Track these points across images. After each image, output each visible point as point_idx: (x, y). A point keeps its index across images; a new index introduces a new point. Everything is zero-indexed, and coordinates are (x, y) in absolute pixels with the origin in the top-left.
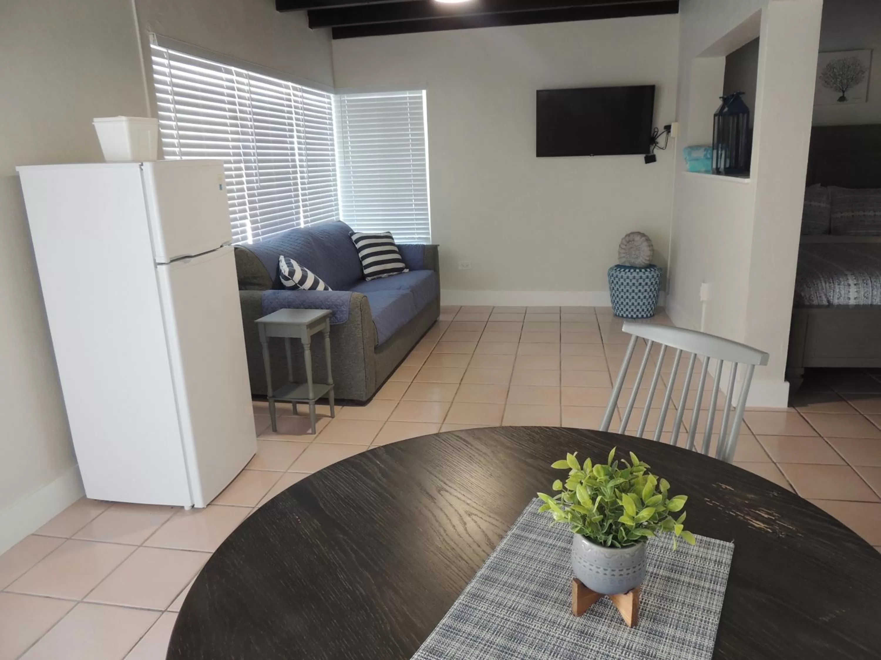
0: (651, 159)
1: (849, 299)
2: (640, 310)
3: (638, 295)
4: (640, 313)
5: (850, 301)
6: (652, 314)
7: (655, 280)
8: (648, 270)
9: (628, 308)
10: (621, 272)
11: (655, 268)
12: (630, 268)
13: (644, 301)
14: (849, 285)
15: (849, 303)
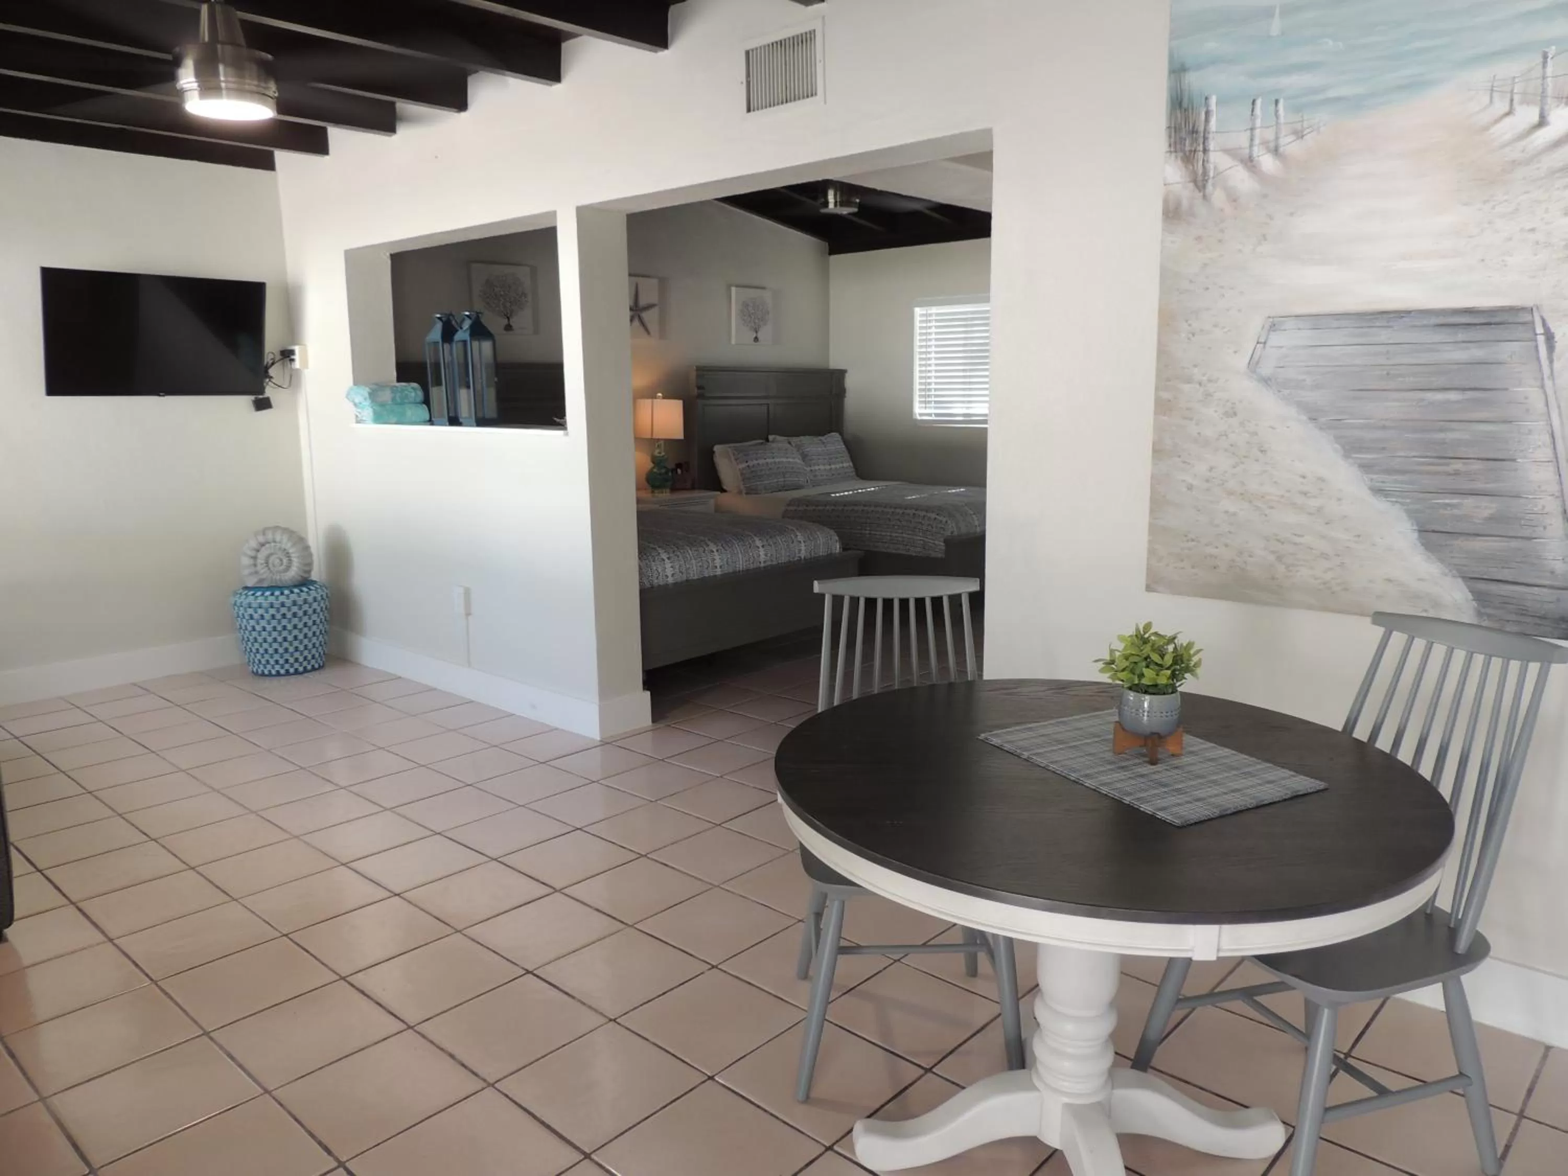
0: (263, 404)
1: (667, 576)
2: (301, 659)
3: (293, 634)
4: (301, 664)
5: (668, 579)
6: (321, 665)
7: (319, 605)
8: (305, 589)
9: (279, 659)
10: (257, 597)
11: (315, 585)
12: (272, 588)
13: (306, 641)
14: (663, 560)
15: (667, 581)
